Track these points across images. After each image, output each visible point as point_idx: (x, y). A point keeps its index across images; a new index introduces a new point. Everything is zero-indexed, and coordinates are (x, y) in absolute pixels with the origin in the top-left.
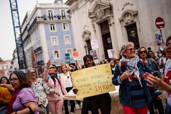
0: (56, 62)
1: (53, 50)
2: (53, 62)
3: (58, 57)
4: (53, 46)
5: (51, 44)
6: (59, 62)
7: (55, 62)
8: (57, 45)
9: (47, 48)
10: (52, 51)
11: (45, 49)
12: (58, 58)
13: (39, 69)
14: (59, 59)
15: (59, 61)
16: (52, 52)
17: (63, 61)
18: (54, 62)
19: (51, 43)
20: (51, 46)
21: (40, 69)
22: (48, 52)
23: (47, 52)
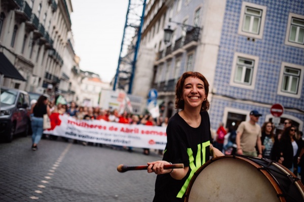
0: (235, 95)
1: (237, 51)
2: (224, 93)
3: (247, 80)
4: (242, 37)
5: (237, 29)
6: (245, 100)
7: (231, 94)
8: (256, 36)
9: (218, 34)
10: (233, 54)
11: (211, 37)
12: (246, 86)
13: (163, 103)
14: (246, 90)
15: (247, 97)
16: (232, 58)
17: (260, 102)
18: (228, 94)
19: (237, 25)
20: (236, 33)
21: (166, 105)
22: (219, 51)
23: (215, 50)
